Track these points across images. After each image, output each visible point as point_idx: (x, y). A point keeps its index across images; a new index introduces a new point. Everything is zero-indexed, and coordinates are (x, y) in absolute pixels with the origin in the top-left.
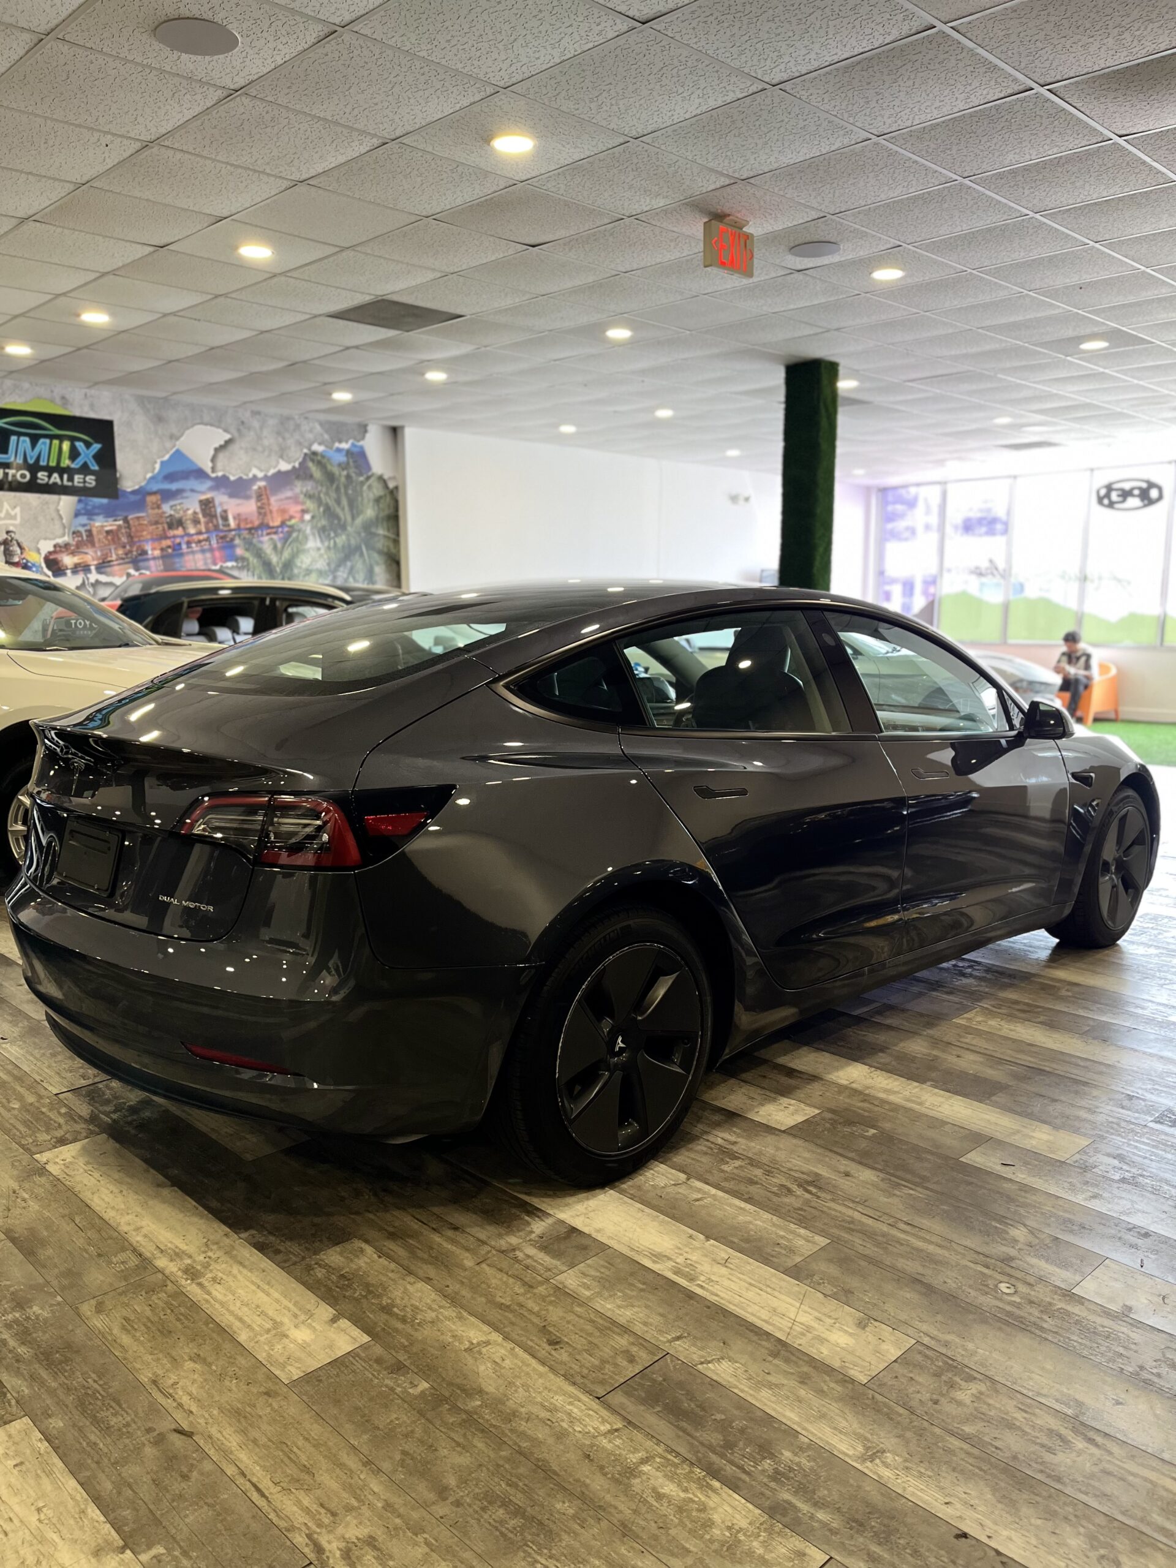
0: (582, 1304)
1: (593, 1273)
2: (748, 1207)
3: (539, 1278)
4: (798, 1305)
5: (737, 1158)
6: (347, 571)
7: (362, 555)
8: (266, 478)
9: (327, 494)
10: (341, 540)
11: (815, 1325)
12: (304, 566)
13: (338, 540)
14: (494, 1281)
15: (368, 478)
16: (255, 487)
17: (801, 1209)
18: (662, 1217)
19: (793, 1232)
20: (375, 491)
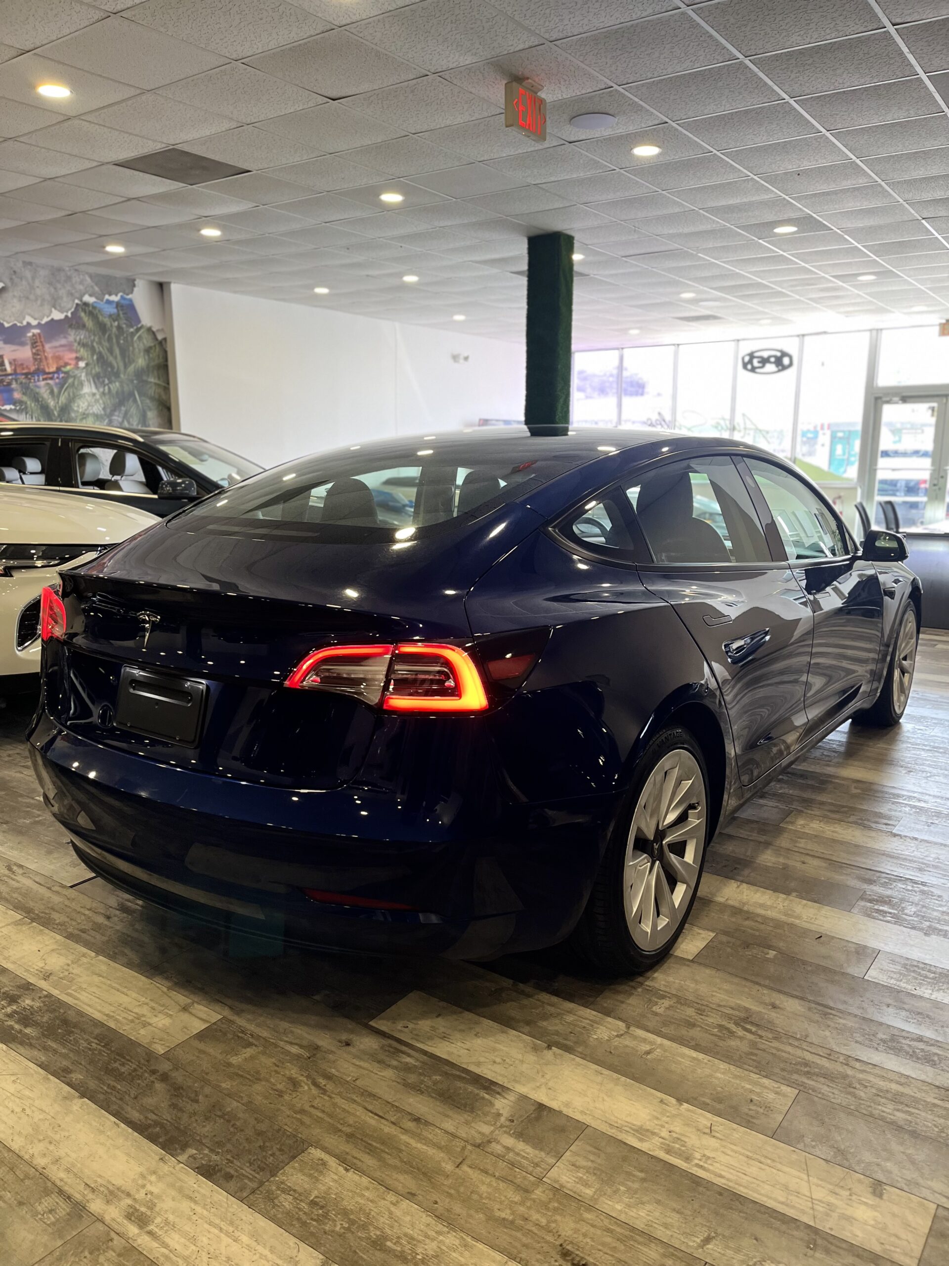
0: (590, 1208)
1: (584, 1163)
2: (701, 1056)
3: (532, 1179)
4: (805, 1177)
5: (663, 997)
6: (121, 415)
7: (135, 400)
8: (39, 326)
9: (100, 343)
10: (116, 386)
11: (832, 1199)
12: (80, 410)
13: (111, 386)
14: (483, 1189)
15: (138, 330)
16: (30, 334)
17: (752, 1054)
18: (623, 1078)
19: (756, 1084)
20: (145, 341)
